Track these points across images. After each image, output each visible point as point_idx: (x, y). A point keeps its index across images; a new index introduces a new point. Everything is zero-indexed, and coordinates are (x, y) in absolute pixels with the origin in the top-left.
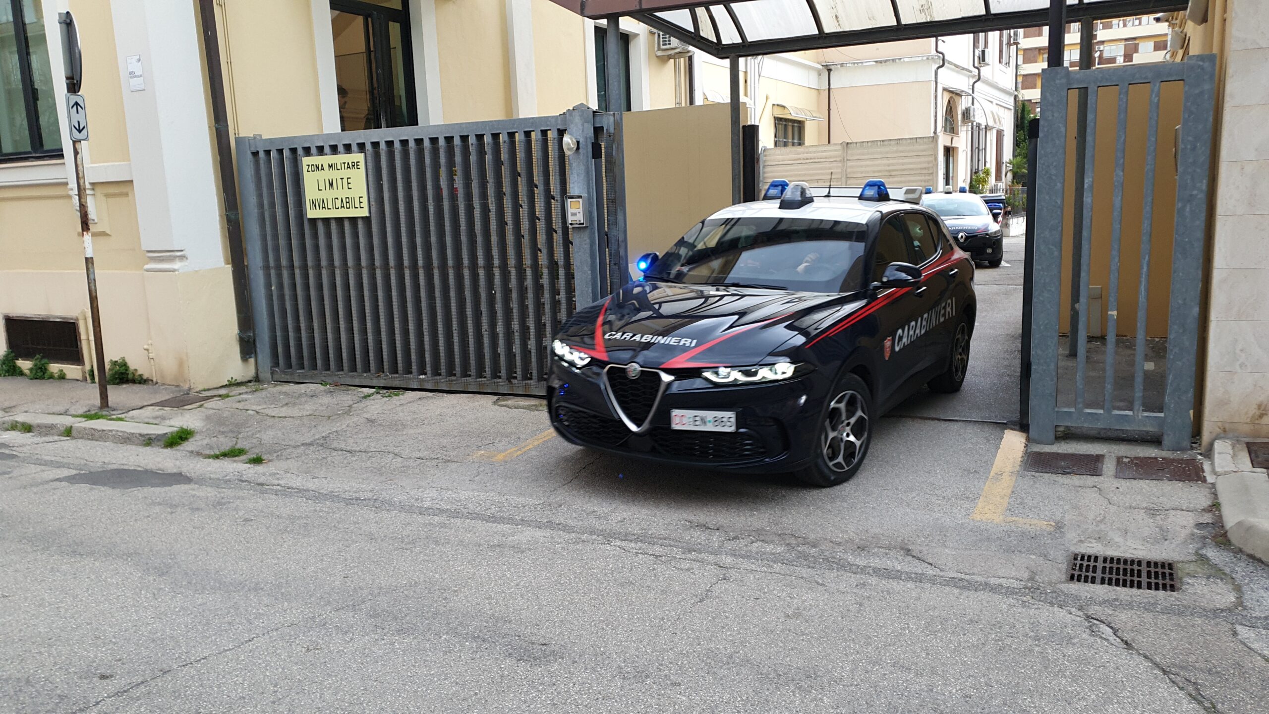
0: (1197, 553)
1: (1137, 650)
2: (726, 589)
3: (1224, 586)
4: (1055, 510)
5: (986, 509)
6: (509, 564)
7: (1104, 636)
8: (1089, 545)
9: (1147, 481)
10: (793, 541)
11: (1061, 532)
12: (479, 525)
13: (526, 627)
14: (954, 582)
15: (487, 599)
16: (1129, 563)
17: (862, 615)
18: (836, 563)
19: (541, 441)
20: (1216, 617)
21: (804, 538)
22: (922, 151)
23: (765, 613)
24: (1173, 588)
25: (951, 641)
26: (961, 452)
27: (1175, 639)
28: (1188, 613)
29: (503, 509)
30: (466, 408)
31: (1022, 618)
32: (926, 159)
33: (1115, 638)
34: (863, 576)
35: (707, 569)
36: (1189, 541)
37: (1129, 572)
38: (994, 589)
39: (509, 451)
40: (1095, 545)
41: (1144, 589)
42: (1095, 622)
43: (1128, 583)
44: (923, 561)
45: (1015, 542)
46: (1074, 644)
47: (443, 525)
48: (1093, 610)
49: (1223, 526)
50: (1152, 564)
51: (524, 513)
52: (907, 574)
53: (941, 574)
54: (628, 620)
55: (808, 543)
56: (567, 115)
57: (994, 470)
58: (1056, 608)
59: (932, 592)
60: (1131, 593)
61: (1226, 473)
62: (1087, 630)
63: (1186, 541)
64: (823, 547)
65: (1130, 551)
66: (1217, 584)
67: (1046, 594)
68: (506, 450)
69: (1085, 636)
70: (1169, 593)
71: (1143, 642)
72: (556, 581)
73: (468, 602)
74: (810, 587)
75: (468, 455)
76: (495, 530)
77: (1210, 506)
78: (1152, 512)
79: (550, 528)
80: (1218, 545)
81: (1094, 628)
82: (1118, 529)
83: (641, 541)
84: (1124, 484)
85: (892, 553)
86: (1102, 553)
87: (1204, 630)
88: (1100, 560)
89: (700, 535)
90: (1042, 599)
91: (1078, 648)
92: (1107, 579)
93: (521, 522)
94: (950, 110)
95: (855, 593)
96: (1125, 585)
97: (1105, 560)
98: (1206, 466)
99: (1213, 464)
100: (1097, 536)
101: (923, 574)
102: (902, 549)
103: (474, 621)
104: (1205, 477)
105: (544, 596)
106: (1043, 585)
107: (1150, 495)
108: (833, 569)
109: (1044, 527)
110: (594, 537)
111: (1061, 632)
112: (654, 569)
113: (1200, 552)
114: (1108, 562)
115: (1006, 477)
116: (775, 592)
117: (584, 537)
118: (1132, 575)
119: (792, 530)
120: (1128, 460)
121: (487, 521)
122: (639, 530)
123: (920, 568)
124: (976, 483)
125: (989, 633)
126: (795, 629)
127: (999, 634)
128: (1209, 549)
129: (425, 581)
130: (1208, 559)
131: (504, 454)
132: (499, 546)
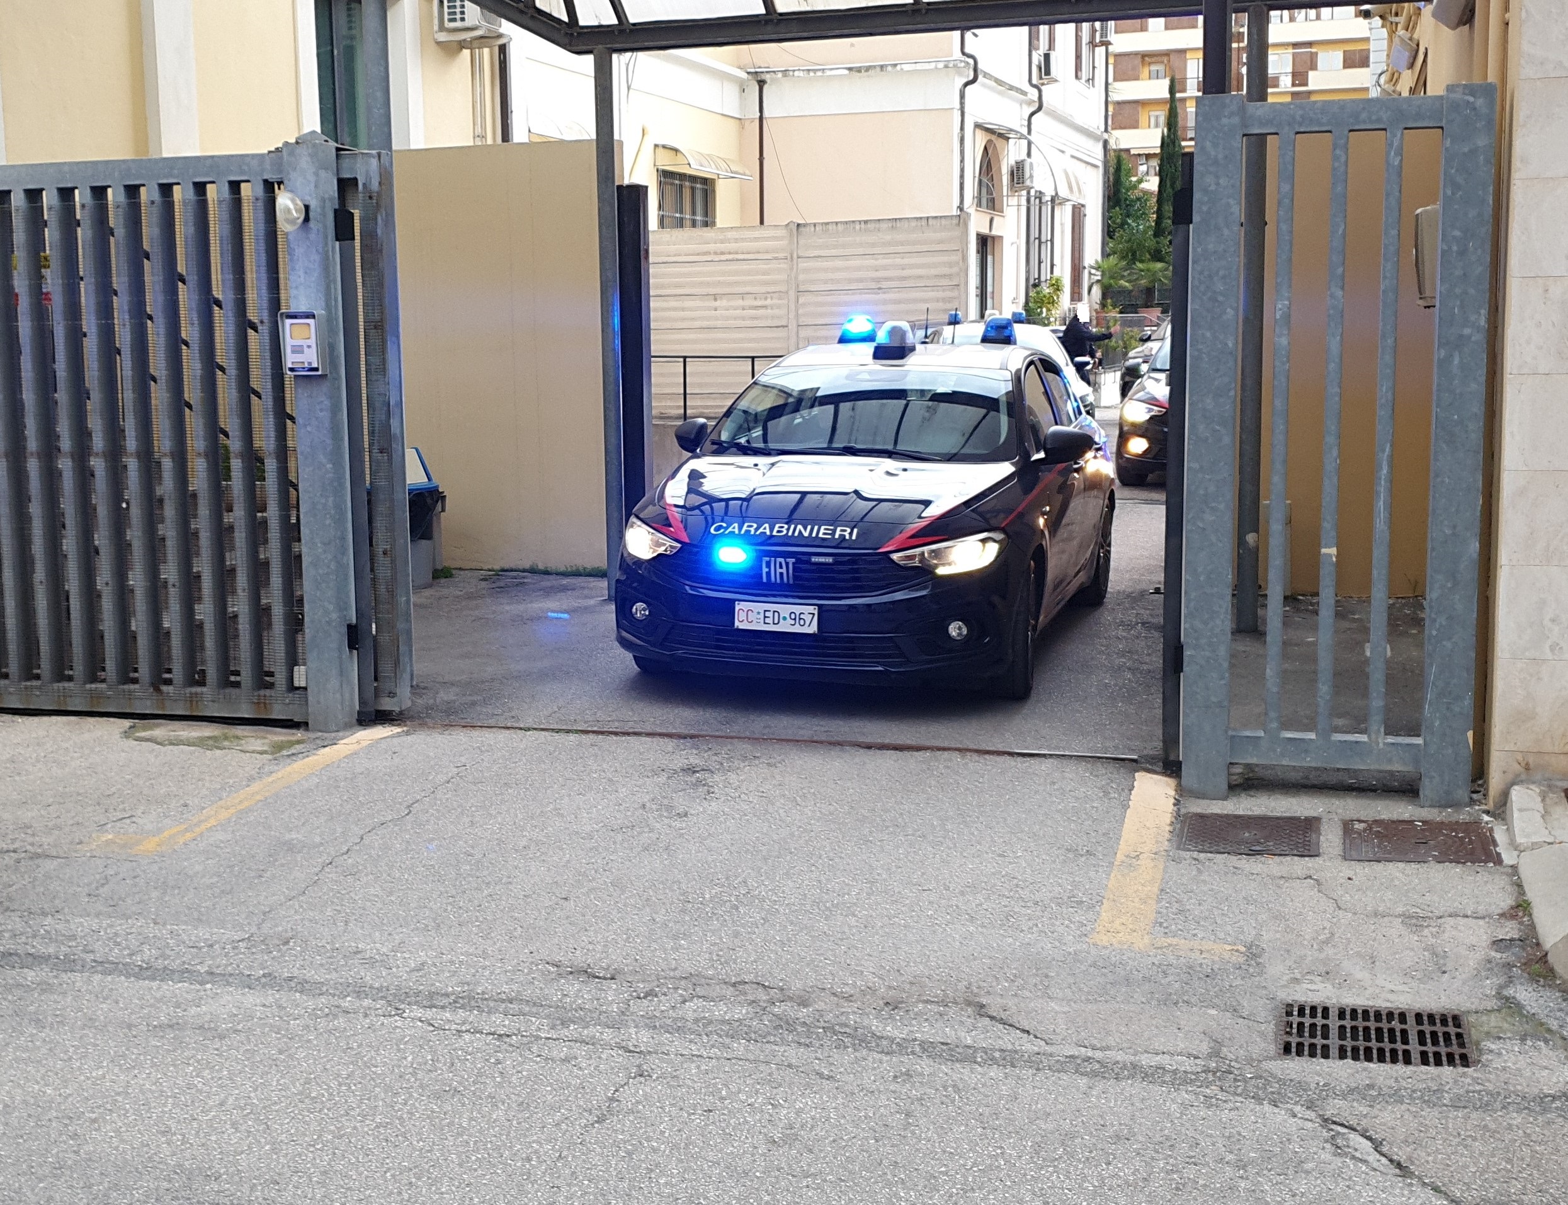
0: (1499, 995)
1: (1420, 1178)
2: (645, 1095)
3: (1551, 1053)
4: (1242, 923)
5: (1118, 922)
6: (198, 1061)
7: (1358, 1155)
8: (1309, 986)
9: (1401, 865)
10: (762, 996)
11: (1258, 964)
12: (123, 985)
13: (253, 1188)
14: (1076, 1065)
15: (164, 1133)
16: (1384, 1017)
17: (913, 1133)
18: (849, 1035)
19: (232, 811)
20: (1545, 1111)
21: (782, 989)
22: (940, 242)
23: (727, 1137)
24: (1465, 1061)
25: (1085, 1178)
26: (1058, 816)
27: (1481, 1154)
28: (1498, 1105)
29: (168, 952)
30: (65, 745)
31: (1209, 1128)
32: (945, 258)
33: (1378, 1156)
34: (904, 1059)
35: (604, 1056)
36: (1483, 974)
37: (1386, 1035)
38: (1152, 1075)
39: (166, 834)
40: (1320, 986)
41: (1416, 1065)
42: (1339, 1129)
43: (1388, 1054)
44: (1011, 1025)
45: (1177, 985)
46: (1307, 1172)
47: (45, 988)
48: (1335, 1107)
49: (1538, 944)
50: (1425, 1018)
51: (213, 958)
52: (986, 1053)
53: (1049, 1049)
54: (460, 1165)
55: (791, 999)
56: (285, 153)
57: (1123, 848)
58: (1267, 1107)
59: (1038, 1084)
60: (1395, 1075)
61: (1535, 846)
62: (1328, 1146)
63: (1479, 972)
64: (820, 1005)
65: (1384, 995)
66: (1539, 1050)
67: (1245, 1080)
68: (160, 831)
69: (1326, 1156)
70: (1461, 1070)
71: (1427, 1162)
72: (301, 1093)
73: (123, 1141)
74: (808, 1084)
75: (81, 843)
76: (158, 996)
77: (1512, 908)
78: (1415, 921)
79: (272, 988)
80: (1534, 978)
81: (1339, 1141)
82: (1358, 954)
83: (463, 1007)
84: (1362, 871)
85: (952, 1011)
86: (1334, 1001)
87: (1529, 1135)
88: (1333, 1014)
89: (579, 991)
90: (1239, 1091)
91: (1317, 1178)
92: (1349, 1049)
93: (208, 978)
94: (988, 165)
95: (894, 1092)
96: (1381, 1059)
97: (1342, 1014)
98: (1500, 835)
99: (1510, 830)
100: (1323, 970)
101: (1016, 1052)
102: (969, 1003)
103: (140, 1179)
104: (1499, 855)
105: (281, 1125)
106: (1237, 1065)
107: (1408, 891)
108: (846, 1047)
109: (1227, 956)
110: (367, 1002)
111: (1283, 1151)
112: (498, 1062)
113: (1505, 993)
114: (1348, 1017)
115: (1145, 862)
116: (743, 1097)
117: (347, 1002)
118: (1392, 1040)
119: (757, 976)
120: (1362, 826)
121: (137, 977)
122: (458, 985)
123: (1009, 1039)
124: (1092, 874)
125: (1153, 1158)
126: (790, 1167)
127: (1171, 1161)
128: (1519, 987)
129: (25, 1102)
130: (1519, 1006)
131: (156, 839)
132: (171, 1026)
